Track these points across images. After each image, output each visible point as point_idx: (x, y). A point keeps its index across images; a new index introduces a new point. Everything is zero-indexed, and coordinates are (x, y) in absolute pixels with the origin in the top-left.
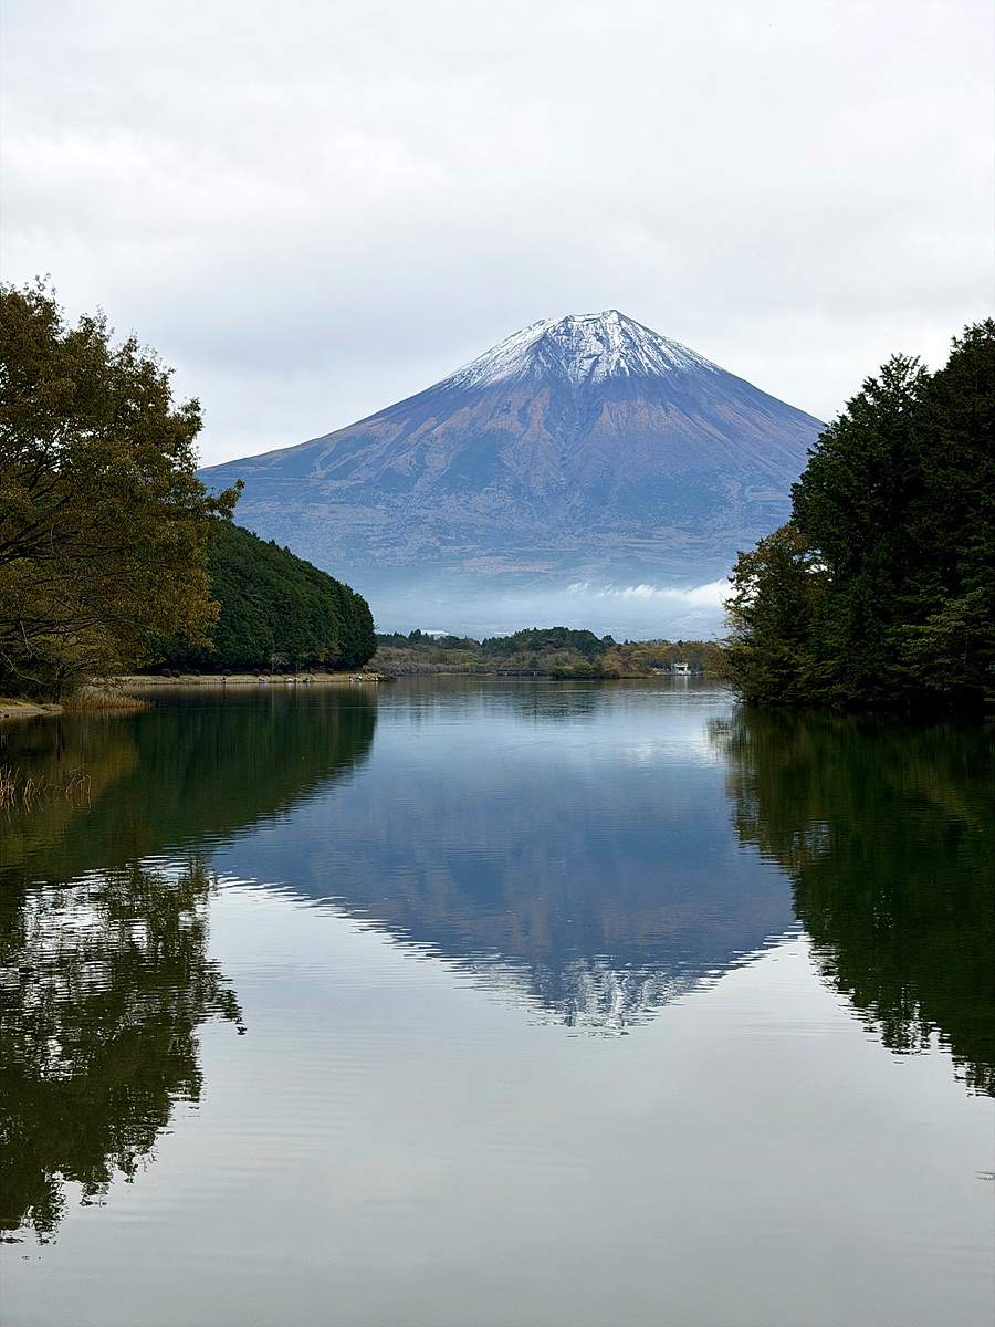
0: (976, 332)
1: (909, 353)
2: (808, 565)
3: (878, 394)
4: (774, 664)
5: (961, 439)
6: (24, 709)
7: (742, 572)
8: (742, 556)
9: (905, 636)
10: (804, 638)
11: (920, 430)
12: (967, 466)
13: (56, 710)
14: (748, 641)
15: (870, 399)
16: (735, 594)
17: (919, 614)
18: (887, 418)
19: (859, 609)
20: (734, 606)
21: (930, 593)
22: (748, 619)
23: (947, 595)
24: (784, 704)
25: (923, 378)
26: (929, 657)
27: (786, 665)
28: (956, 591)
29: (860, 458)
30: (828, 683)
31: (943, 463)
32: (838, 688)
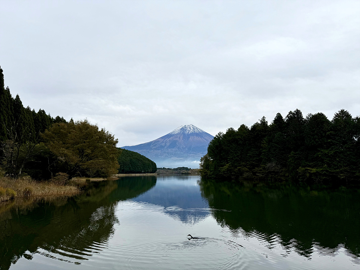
0: (229, 129)
1: (221, 132)
2: (210, 159)
3: (218, 137)
4: (205, 172)
5: (228, 143)
6: (101, 179)
7: (201, 161)
8: (202, 158)
9: (221, 169)
10: (209, 169)
11: (223, 141)
12: (229, 146)
13: (106, 179)
14: (202, 169)
15: (217, 137)
16: (201, 163)
17: (223, 166)
18: (219, 140)
19: (215, 165)
20: (201, 164)
21: (224, 163)
22: (202, 166)
23: (226, 163)
24: (206, 178)
25: (223, 135)
26: (224, 172)
27: (206, 173)
28: (228, 163)
29: (215, 145)
30: (211, 175)
31: (225, 146)
32: (213, 176)
